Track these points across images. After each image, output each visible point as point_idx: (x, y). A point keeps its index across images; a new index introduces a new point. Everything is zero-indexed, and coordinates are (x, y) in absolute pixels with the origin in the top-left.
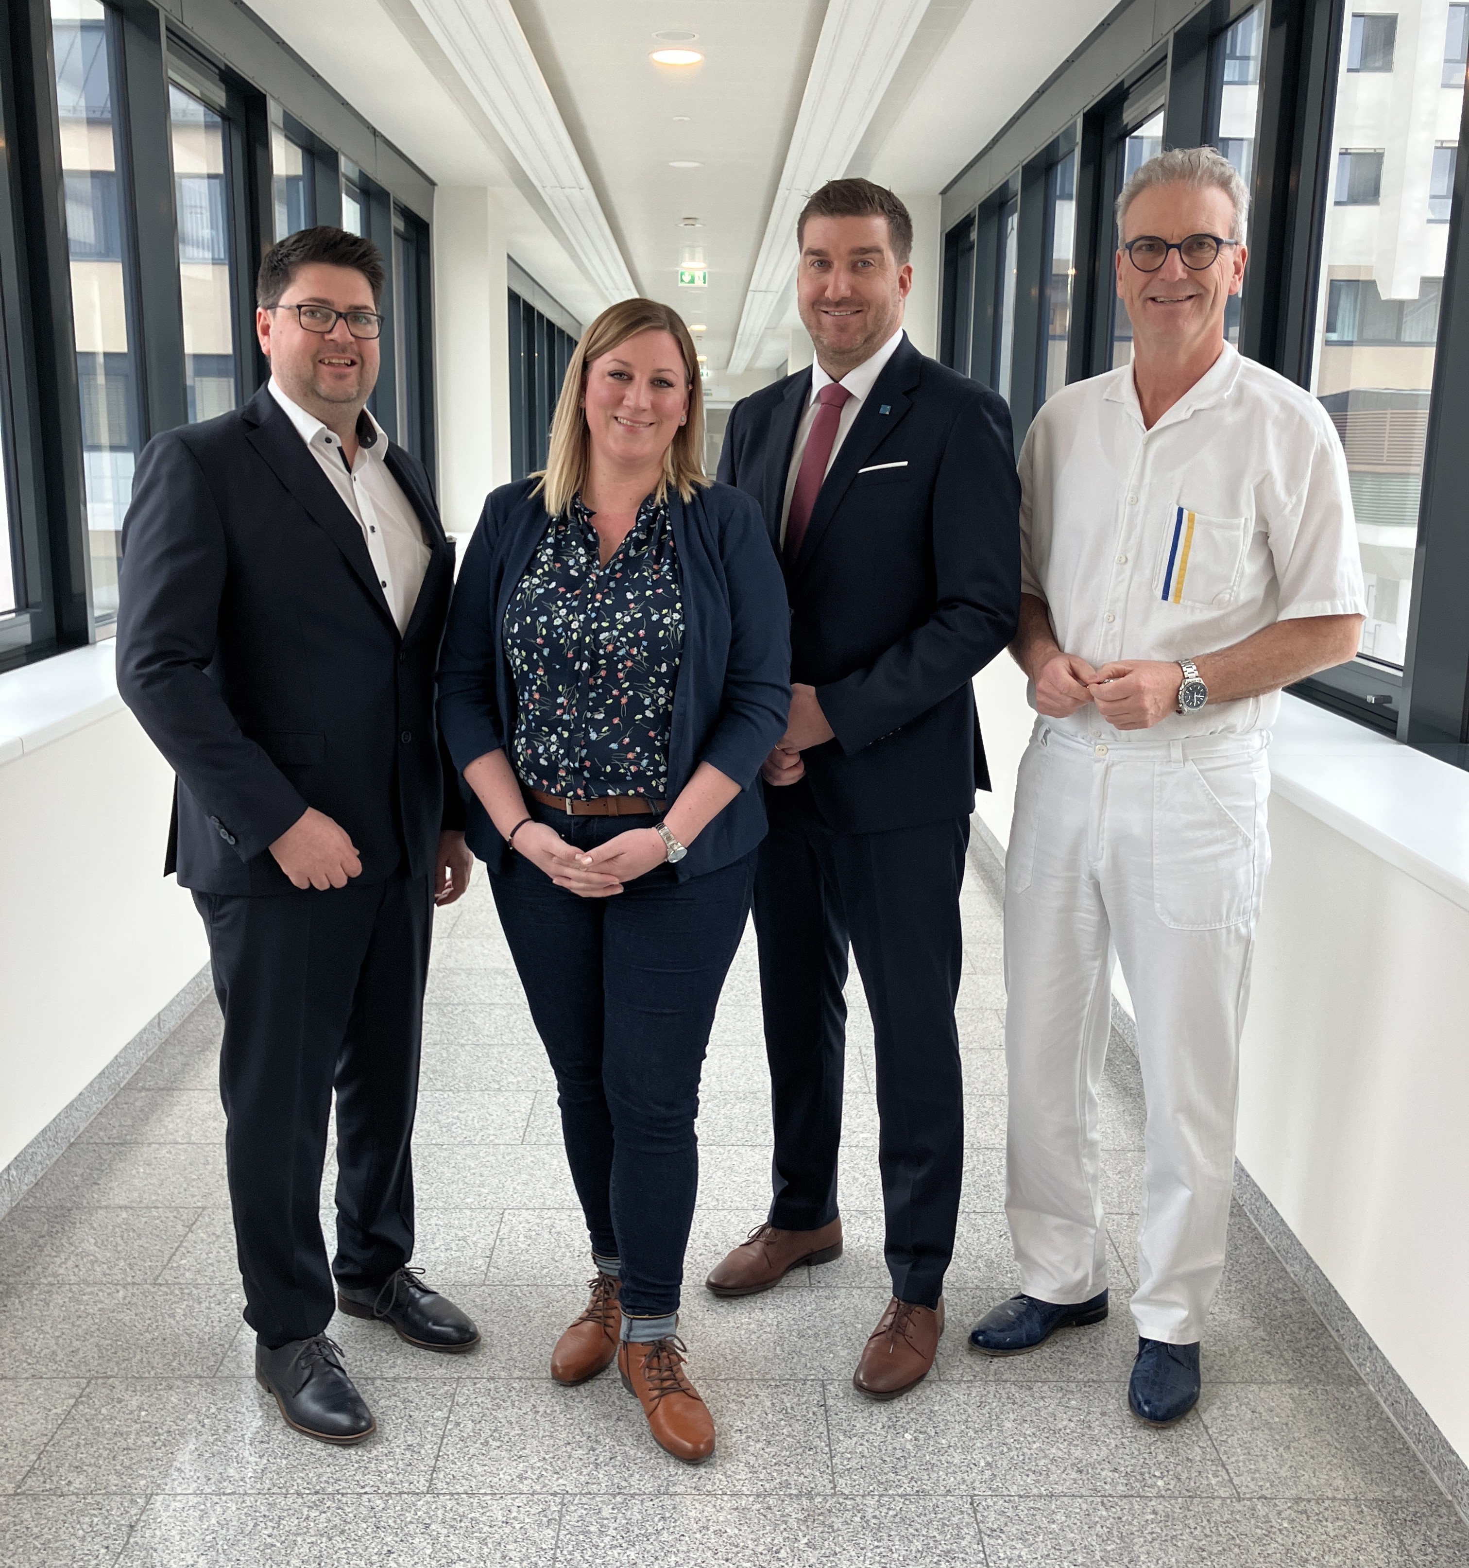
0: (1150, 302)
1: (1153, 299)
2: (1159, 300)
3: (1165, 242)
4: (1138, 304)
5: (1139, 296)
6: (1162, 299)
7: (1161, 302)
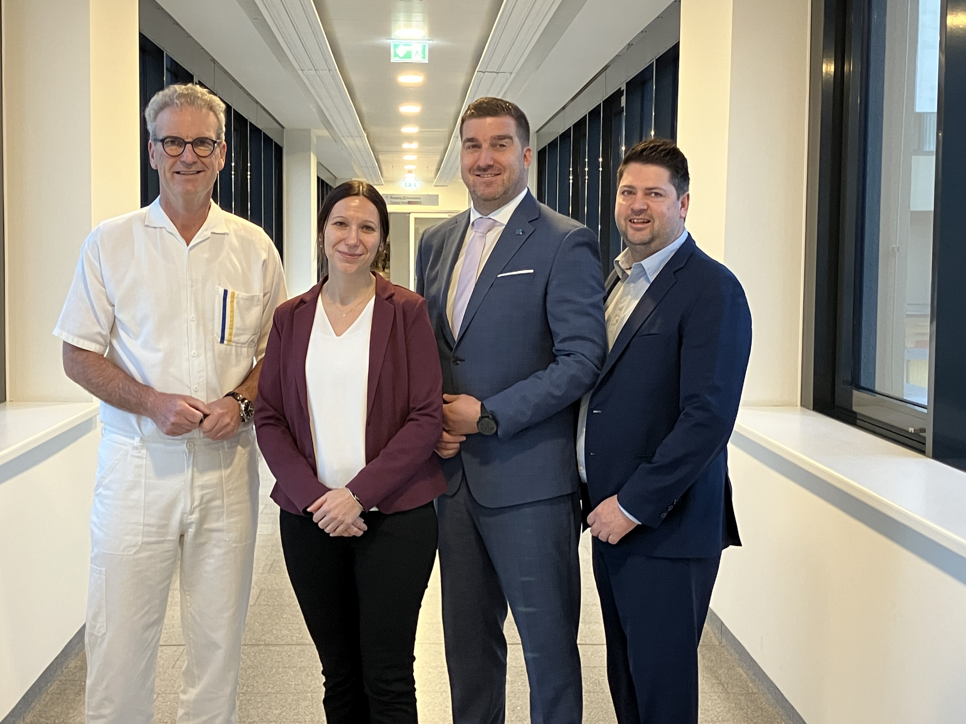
0: (176, 176)
1: (178, 173)
2: (181, 172)
3: (183, 140)
4: (168, 175)
5: (170, 169)
6: (183, 173)
7: (183, 174)
